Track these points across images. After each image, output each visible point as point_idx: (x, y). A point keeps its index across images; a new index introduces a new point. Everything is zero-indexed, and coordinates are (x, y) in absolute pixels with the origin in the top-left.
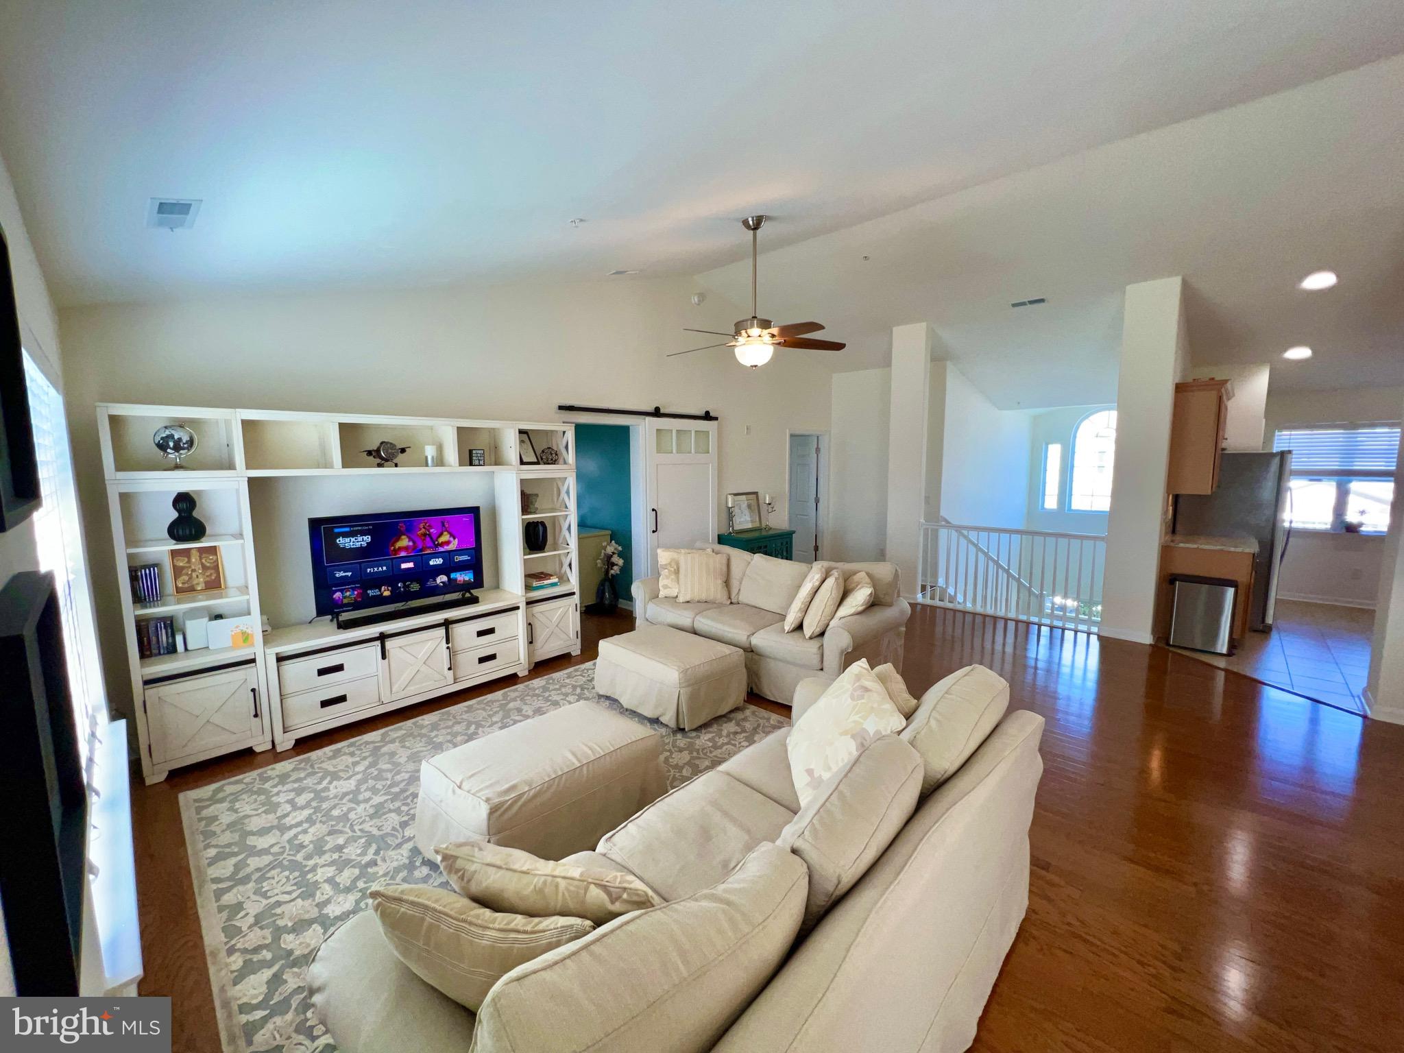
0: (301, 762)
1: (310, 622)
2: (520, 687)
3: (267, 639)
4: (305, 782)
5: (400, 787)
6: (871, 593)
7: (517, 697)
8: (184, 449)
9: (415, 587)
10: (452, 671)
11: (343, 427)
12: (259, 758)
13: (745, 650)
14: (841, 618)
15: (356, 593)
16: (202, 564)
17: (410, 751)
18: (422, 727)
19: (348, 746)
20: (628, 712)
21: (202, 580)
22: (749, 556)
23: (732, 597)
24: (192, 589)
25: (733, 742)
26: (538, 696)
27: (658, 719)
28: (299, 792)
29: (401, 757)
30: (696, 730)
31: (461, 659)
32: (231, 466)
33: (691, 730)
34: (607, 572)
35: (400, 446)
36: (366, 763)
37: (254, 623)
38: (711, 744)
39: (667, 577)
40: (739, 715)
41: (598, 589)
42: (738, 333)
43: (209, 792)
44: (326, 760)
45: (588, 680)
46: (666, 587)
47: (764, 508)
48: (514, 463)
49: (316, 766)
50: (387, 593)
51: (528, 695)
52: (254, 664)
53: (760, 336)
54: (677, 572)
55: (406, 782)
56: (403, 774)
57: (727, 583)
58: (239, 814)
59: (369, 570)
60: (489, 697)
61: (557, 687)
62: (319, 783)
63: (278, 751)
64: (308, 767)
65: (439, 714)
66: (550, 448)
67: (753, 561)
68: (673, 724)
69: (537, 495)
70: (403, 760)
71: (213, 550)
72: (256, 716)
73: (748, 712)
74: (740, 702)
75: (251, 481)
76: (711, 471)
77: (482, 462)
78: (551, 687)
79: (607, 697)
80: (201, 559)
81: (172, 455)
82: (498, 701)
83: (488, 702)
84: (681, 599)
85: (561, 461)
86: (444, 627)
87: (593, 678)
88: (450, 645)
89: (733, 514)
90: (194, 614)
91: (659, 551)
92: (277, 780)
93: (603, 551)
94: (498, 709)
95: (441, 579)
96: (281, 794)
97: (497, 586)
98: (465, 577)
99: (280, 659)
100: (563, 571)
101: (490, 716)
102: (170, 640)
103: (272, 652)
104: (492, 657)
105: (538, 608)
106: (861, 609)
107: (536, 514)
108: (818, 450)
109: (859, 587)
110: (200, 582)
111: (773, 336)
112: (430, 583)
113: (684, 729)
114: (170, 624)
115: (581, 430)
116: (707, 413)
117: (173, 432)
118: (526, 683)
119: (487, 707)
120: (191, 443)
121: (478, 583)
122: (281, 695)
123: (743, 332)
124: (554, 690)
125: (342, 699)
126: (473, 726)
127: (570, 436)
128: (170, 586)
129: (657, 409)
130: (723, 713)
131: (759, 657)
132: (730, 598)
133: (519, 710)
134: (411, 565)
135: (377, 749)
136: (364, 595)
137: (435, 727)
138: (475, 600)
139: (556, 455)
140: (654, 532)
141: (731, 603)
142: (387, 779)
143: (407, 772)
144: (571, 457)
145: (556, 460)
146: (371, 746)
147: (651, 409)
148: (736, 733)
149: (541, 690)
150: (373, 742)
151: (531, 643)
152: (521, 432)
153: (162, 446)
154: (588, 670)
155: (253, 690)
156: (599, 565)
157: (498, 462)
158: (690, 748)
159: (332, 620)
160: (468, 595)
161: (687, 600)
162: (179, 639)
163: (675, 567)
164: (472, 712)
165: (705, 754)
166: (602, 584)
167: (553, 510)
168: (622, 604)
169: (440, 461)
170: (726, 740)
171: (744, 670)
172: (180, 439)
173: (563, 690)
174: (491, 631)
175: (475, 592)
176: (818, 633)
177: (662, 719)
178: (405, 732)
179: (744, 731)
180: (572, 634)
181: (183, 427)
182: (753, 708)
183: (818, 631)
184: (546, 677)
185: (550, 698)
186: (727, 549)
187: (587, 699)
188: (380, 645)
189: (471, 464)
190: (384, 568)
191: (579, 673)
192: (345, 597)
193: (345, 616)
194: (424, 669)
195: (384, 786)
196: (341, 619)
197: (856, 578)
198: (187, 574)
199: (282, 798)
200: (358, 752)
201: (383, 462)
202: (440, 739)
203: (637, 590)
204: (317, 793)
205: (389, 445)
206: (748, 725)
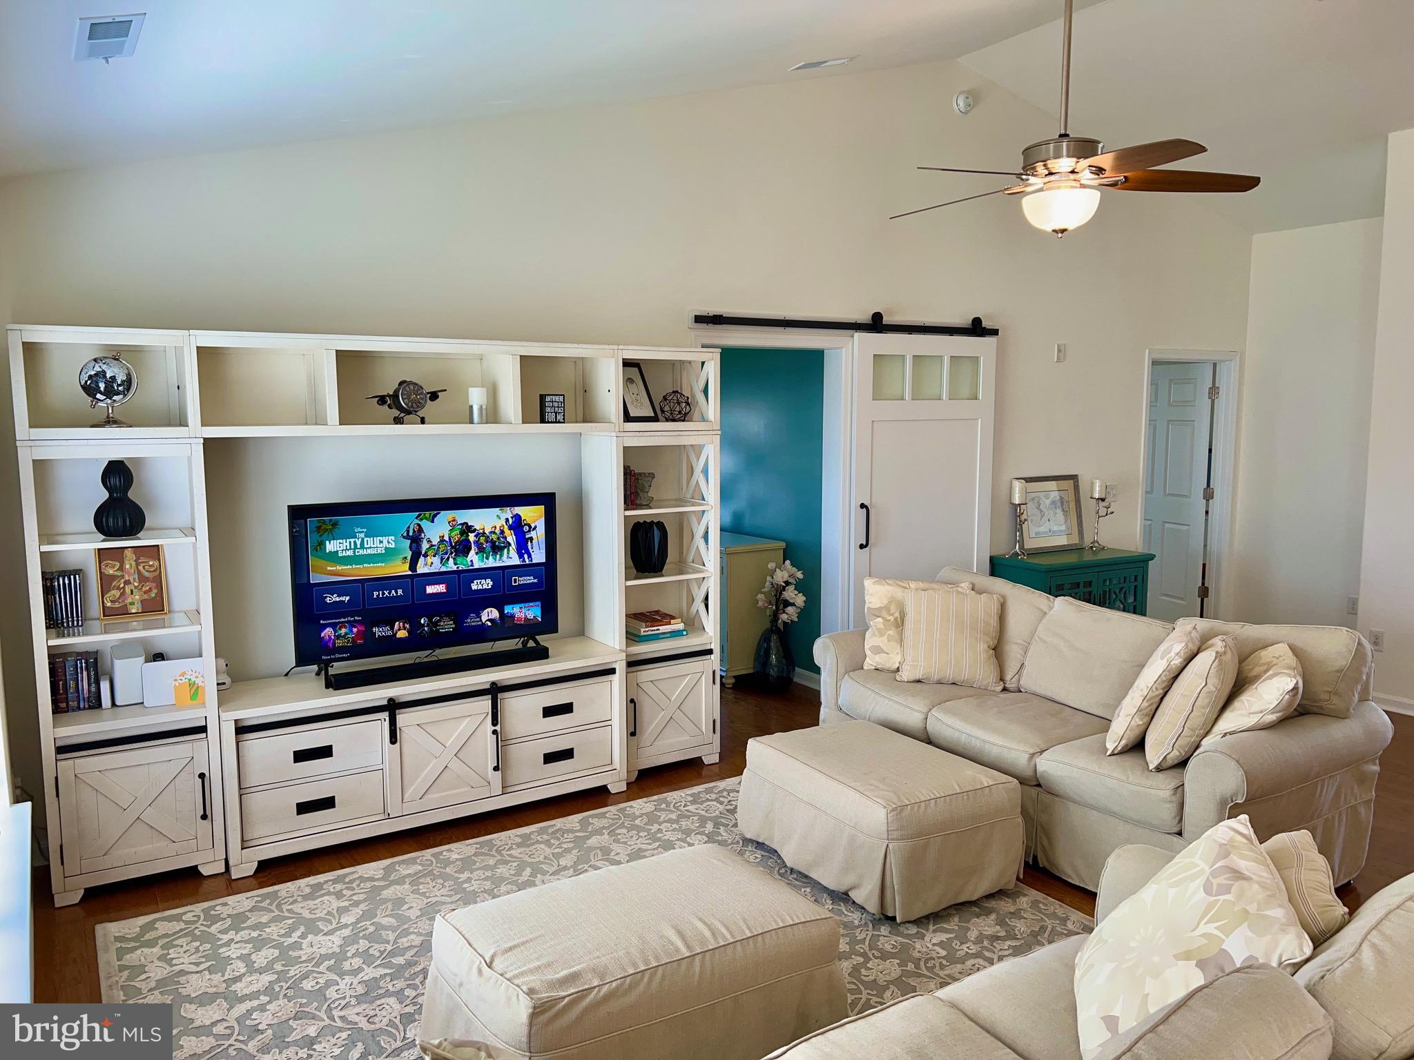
0: (265, 897)
1: (287, 675)
2: (612, 810)
3: (225, 695)
4: (267, 930)
5: (405, 957)
6: (1295, 688)
7: (604, 828)
8: (118, 393)
9: (447, 625)
10: (499, 773)
11: (343, 357)
12: (206, 885)
13: (1023, 781)
14: (1225, 735)
15: (355, 630)
16: (139, 572)
17: (426, 901)
18: (447, 862)
19: (335, 881)
20: (795, 876)
21: (137, 597)
22: (1046, 601)
23: (1008, 677)
24: (124, 612)
25: (987, 954)
26: (638, 829)
27: (846, 894)
28: (259, 944)
29: (410, 908)
30: (917, 922)
31: (515, 752)
32: (183, 422)
33: (909, 922)
34: (775, 617)
35: (429, 388)
36: (358, 911)
37: (206, 670)
38: (943, 953)
39: (881, 634)
40: (1006, 906)
41: (758, 650)
42: (1029, 168)
43: (136, 928)
44: (299, 899)
45: (727, 810)
46: (877, 650)
47: (1088, 507)
48: (613, 419)
49: (285, 907)
50: (402, 634)
51: (622, 826)
52: (204, 735)
53: (1073, 172)
54: (900, 623)
55: (416, 949)
56: (412, 937)
57: (997, 651)
58: (173, 968)
59: (375, 594)
60: (558, 823)
61: (674, 816)
62: (288, 935)
63: (233, 878)
64: (273, 907)
65: (476, 843)
66: (677, 392)
67: (1051, 612)
68: (872, 906)
69: (652, 476)
70: (414, 914)
71: (155, 551)
72: (204, 817)
73: (1024, 902)
74: (1009, 881)
75: (208, 443)
76: (981, 432)
77: (560, 417)
78: (663, 816)
79: (758, 843)
80: (138, 564)
81: (104, 403)
82: (572, 831)
83: (558, 831)
84: (905, 675)
85: (696, 415)
86: (490, 696)
87: (736, 807)
88: (498, 728)
89: (1024, 517)
90: (125, 650)
91: (868, 583)
92: (229, 921)
93: (769, 578)
94: (571, 845)
95: (489, 614)
96: (233, 946)
97: (581, 631)
98: (529, 612)
99: (242, 730)
100: (694, 610)
101: (557, 856)
102: (93, 689)
103: (230, 716)
104: (567, 754)
105: (647, 675)
106: (1272, 718)
107: (651, 508)
108: (1214, 391)
109: (1271, 672)
110: (135, 601)
111: (1099, 171)
112: (471, 621)
113: (893, 919)
114: (94, 663)
115: (732, 360)
116: (977, 321)
117: (104, 367)
118: (622, 805)
119: (552, 841)
120: (128, 383)
121: (549, 623)
122: (240, 788)
123: (1040, 168)
124: (670, 821)
125: (328, 803)
126: (528, 871)
127: (712, 371)
128: (95, 609)
129: (877, 317)
130: (974, 899)
131: (1049, 796)
132: (1002, 679)
133: (606, 851)
134: (441, 588)
135: (376, 890)
136: (367, 634)
137: (467, 864)
138: (541, 654)
139: (688, 403)
140: (862, 547)
141: (1005, 689)
142: (388, 942)
143: (419, 934)
144: (712, 407)
145: (686, 414)
146: (368, 885)
147: (864, 317)
148: (995, 938)
149: (645, 819)
150: (371, 879)
151: (633, 734)
152: (627, 364)
153: (90, 390)
154: (729, 792)
155: (202, 776)
156: (760, 604)
157: (588, 416)
158: (902, 954)
159: (318, 674)
160: (531, 644)
161: (917, 678)
162: (105, 686)
163: (897, 615)
164: (529, 846)
165: (931, 969)
166: (765, 638)
167: (681, 502)
168: (801, 676)
169: (492, 415)
170: (974, 949)
171: (1020, 820)
172: (113, 378)
173: (684, 823)
174: (566, 708)
175: (543, 640)
176: (1176, 762)
177: (855, 895)
178: (420, 868)
179: (1011, 936)
180: (705, 725)
181: (117, 360)
182: (1034, 894)
183: (1175, 756)
184: (655, 797)
185: (659, 835)
186: (1001, 586)
187: (722, 843)
188: (387, 719)
189: (543, 421)
190: (400, 592)
191: (714, 796)
192: (338, 637)
193: (338, 668)
194: (455, 765)
195: (382, 953)
196: (331, 671)
197: (1267, 655)
198: (118, 588)
199: (233, 952)
200: (347, 893)
201: (402, 415)
202: (474, 886)
203: (823, 651)
204: (284, 950)
205: (412, 387)
206: (1021, 927)
